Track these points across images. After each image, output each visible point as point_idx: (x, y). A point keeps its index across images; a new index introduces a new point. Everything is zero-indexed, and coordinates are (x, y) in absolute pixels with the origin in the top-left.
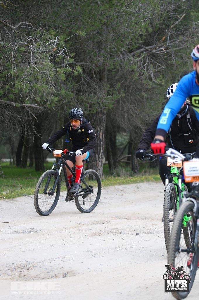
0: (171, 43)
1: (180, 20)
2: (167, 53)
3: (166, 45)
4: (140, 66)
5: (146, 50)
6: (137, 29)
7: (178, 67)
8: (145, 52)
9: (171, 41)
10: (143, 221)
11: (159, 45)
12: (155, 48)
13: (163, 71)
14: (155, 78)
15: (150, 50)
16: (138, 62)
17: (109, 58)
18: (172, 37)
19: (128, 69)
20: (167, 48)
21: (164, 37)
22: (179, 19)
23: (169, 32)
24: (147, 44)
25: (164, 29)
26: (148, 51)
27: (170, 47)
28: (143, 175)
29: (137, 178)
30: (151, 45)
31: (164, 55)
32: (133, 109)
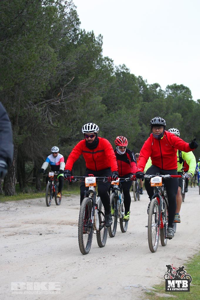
0: (64, 97)
1: (70, 82)
2: (62, 105)
3: (61, 99)
4: (43, 114)
5: (46, 103)
6: (39, 87)
7: (70, 114)
8: (46, 104)
9: (64, 96)
10: (45, 225)
11: (56, 99)
12: (53, 101)
13: (58, 117)
14: (53, 122)
15: (49, 102)
16: (40, 111)
17: (20, 108)
18: (65, 93)
19: (34, 116)
20: (61, 101)
21: (59, 94)
22: (70, 80)
23: (62, 90)
24: (47, 98)
25: (59, 88)
26: (48, 104)
27: (64, 101)
28: (44, 192)
29: (40, 194)
30: (50, 99)
31: (59, 106)
32: (37, 145)
